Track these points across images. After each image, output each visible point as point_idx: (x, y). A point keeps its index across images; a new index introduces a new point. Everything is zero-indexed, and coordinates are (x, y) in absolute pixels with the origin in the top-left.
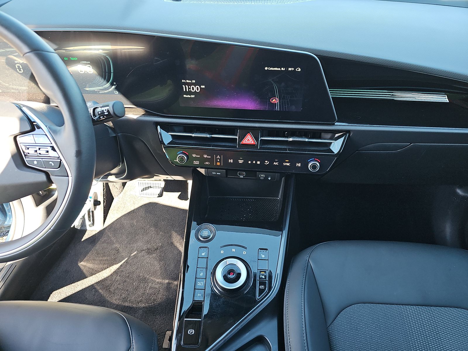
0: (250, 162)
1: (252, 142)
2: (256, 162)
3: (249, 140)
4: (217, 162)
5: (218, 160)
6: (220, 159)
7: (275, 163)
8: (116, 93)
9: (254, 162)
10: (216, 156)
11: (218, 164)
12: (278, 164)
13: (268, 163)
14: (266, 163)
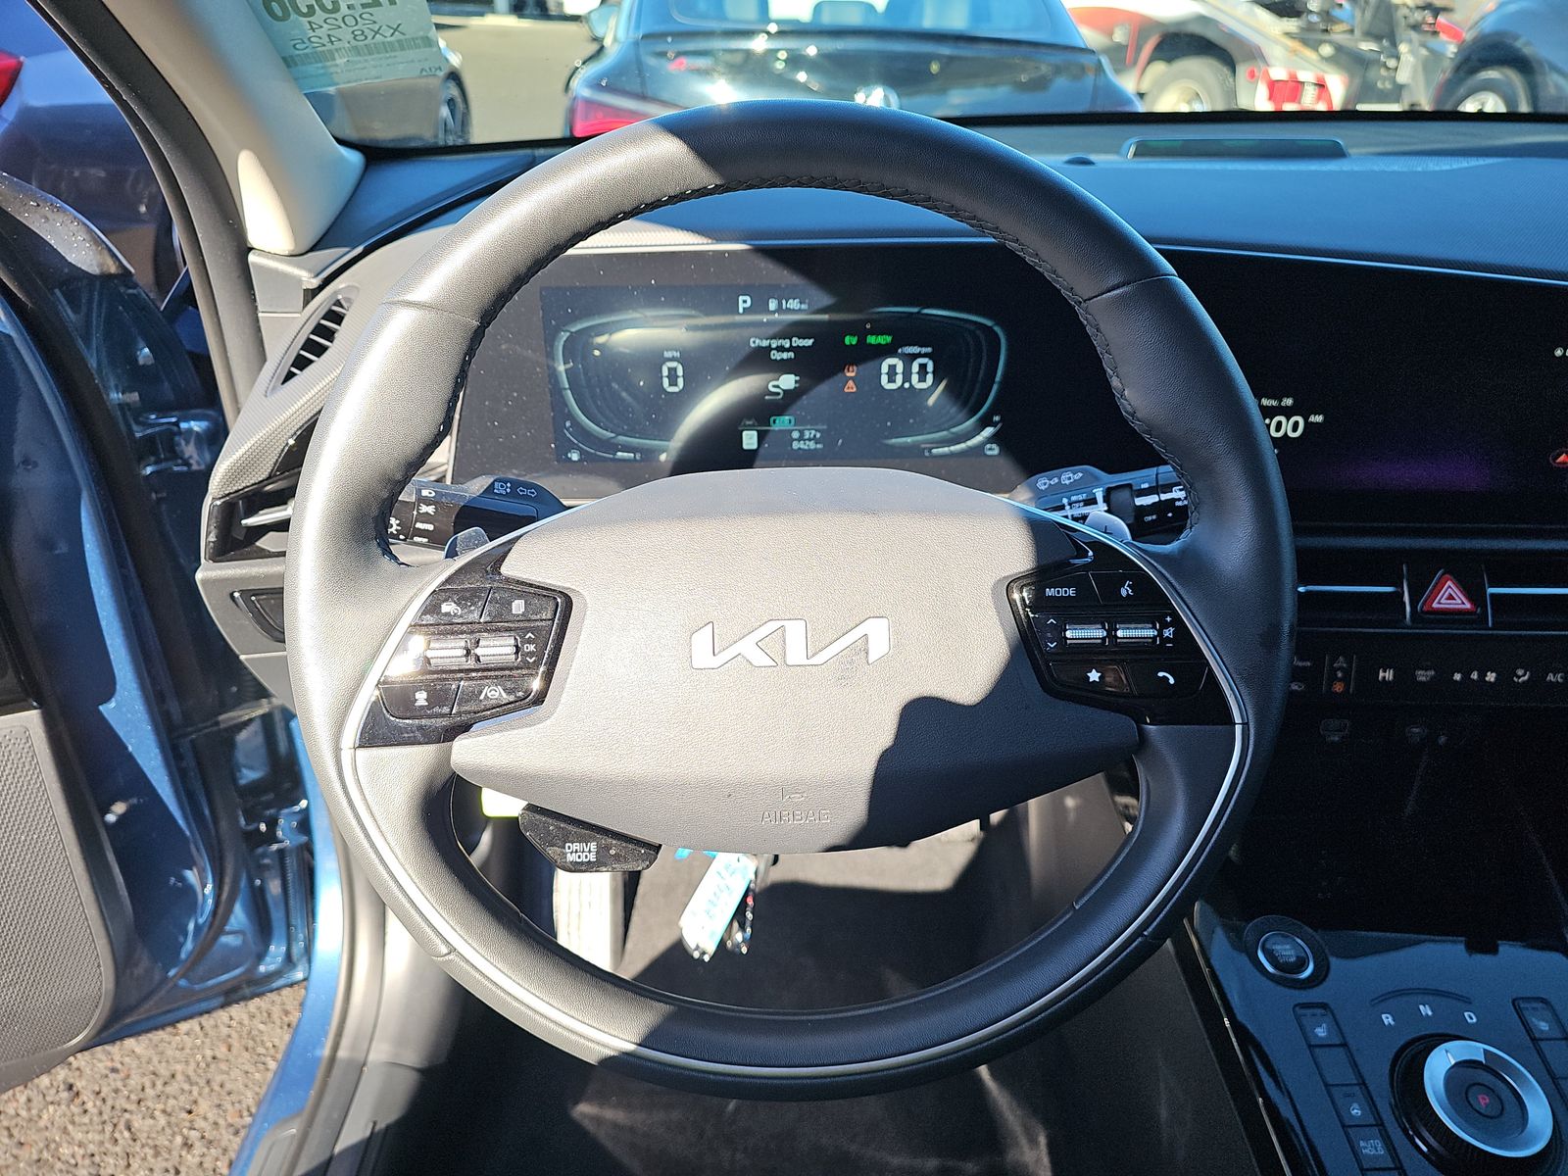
0: (1457, 677)
1: (1463, 603)
2: (1483, 675)
3: (1450, 597)
4: (1333, 679)
5: (1340, 675)
6: (1347, 672)
7: (1550, 677)
8: (989, 453)
9: (1475, 676)
10: (1334, 660)
11: (1338, 687)
12: (1561, 678)
13: (1526, 678)
14: (1519, 677)
